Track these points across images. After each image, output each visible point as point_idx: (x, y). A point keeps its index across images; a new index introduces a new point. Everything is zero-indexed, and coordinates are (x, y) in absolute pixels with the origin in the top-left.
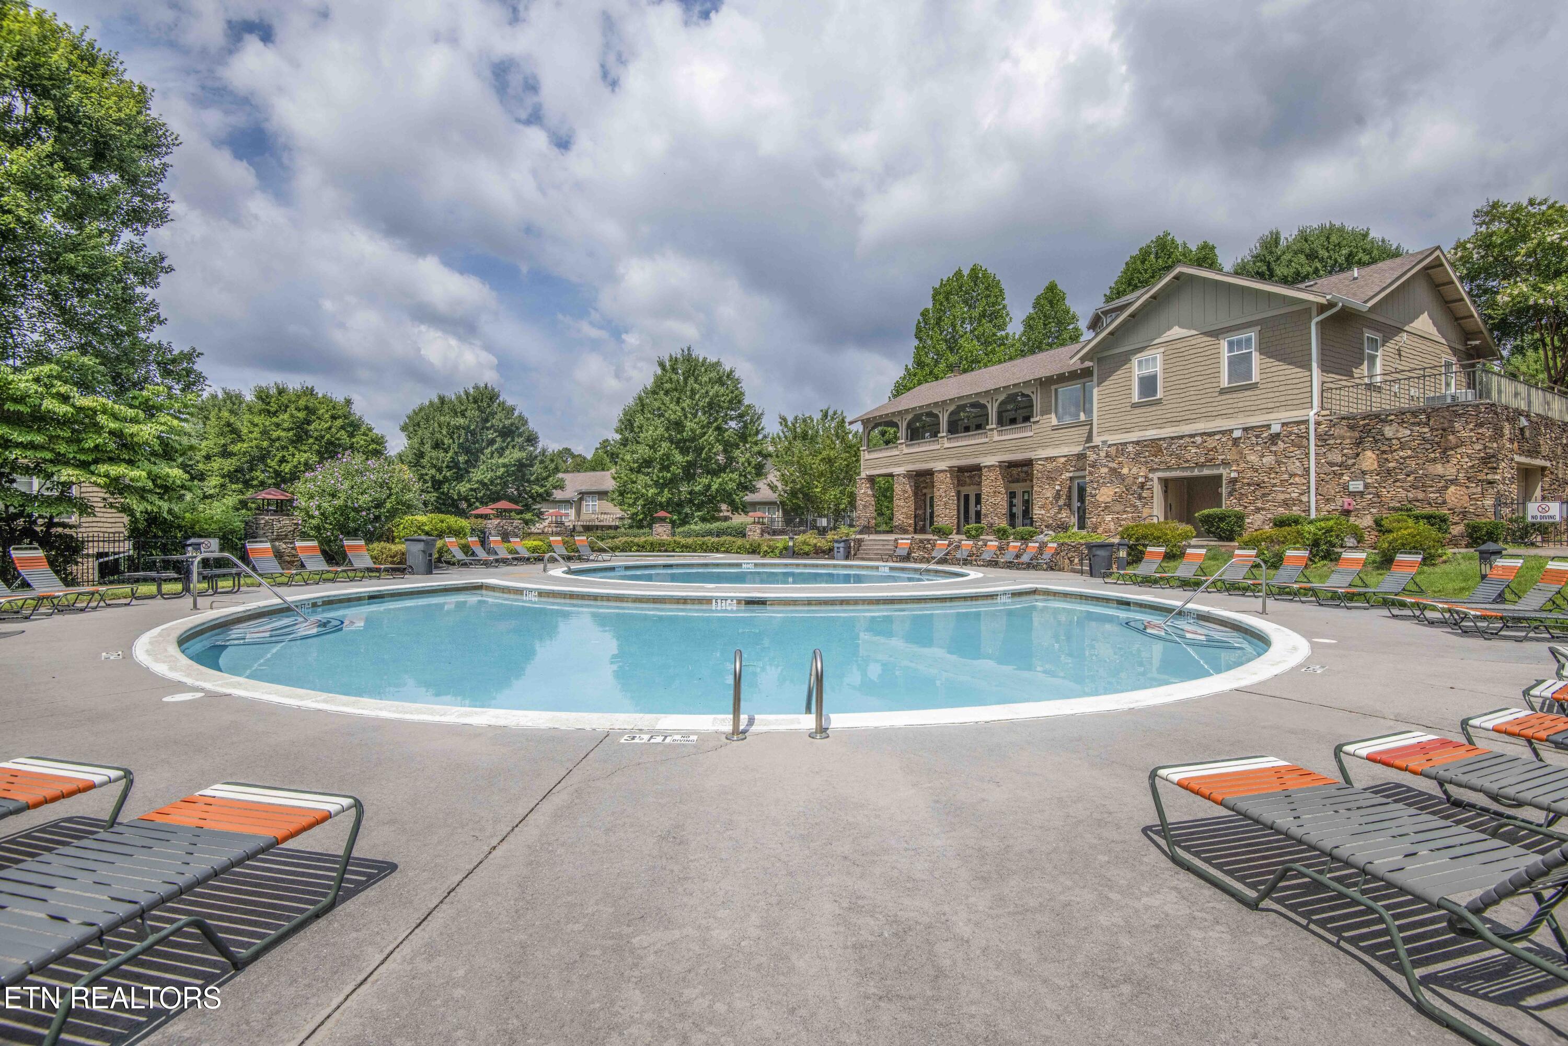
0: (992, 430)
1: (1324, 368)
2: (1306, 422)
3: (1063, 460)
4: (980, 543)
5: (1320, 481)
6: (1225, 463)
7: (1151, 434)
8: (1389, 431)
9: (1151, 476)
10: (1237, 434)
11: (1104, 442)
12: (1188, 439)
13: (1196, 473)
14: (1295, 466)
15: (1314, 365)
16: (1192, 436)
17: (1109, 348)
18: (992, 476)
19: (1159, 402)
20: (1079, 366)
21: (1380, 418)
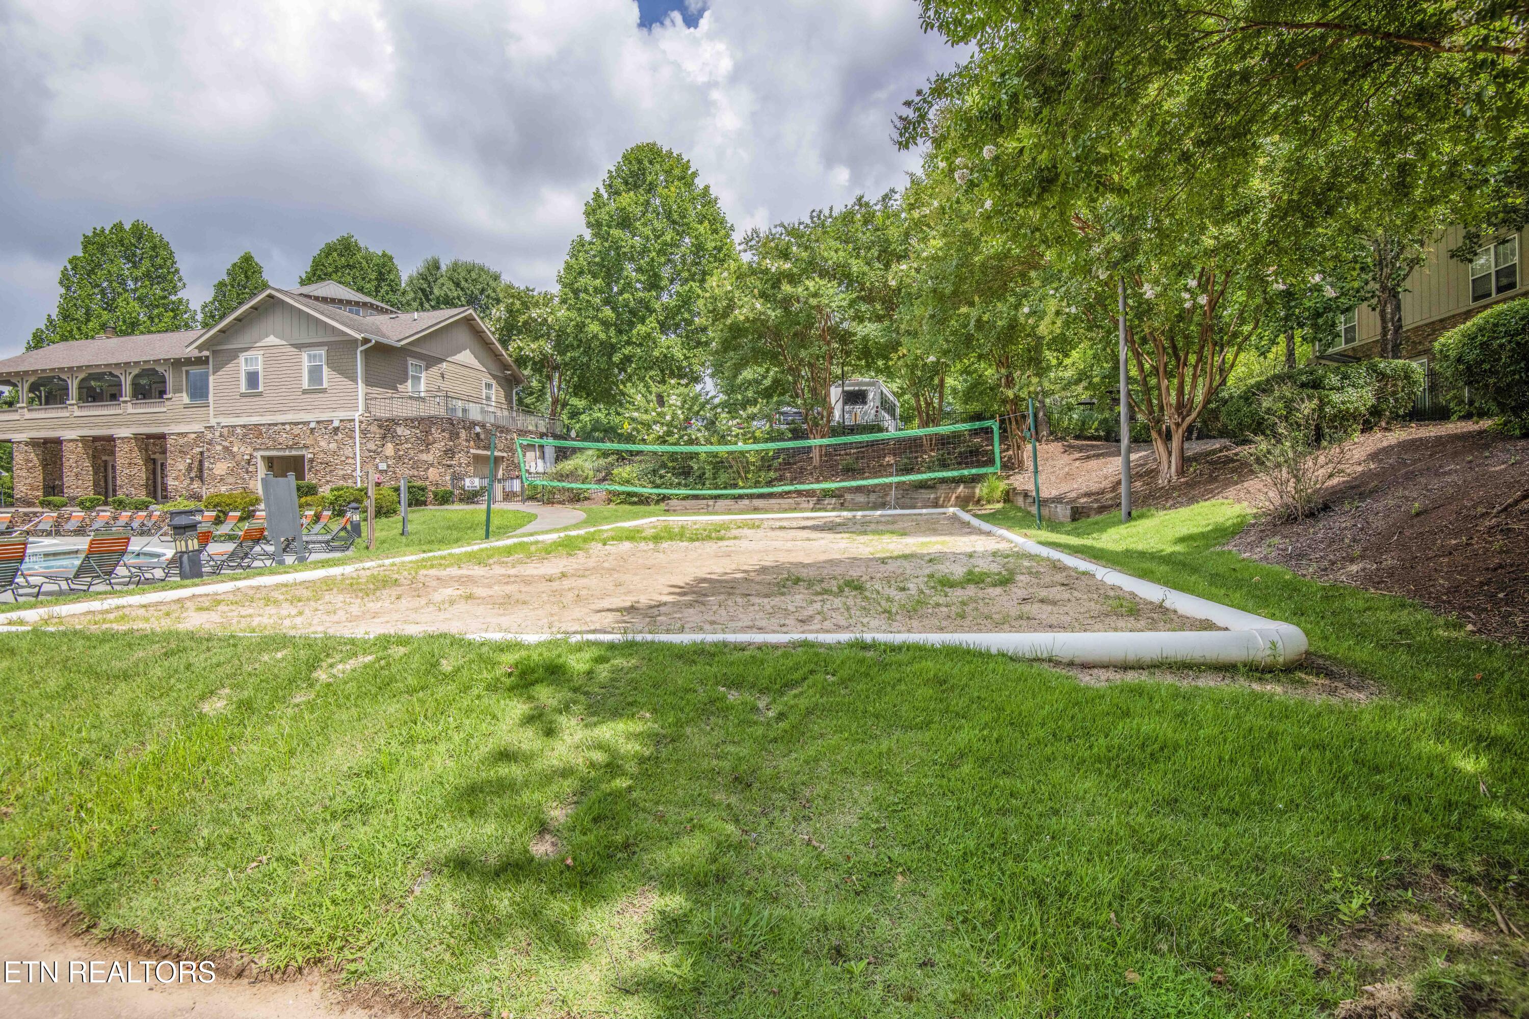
0: (126, 402)
1: (368, 383)
2: (353, 420)
3: (193, 436)
4: (94, 514)
5: (363, 463)
6: (306, 447)
7: (255, 420)
8: (400, 430)
9: (255, 454)
10: (312, 425)
11: (218, 424)
12: (280, 426)
13: (287, 453)
14: (348, 452)
15: (360, 381)
16: (283, 424)
17: (219, 344)
18: (126, 448)
19: (260, 394)
20: (196, 353)
21: (394, 421)
